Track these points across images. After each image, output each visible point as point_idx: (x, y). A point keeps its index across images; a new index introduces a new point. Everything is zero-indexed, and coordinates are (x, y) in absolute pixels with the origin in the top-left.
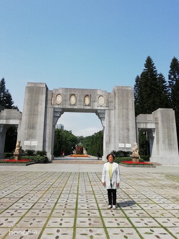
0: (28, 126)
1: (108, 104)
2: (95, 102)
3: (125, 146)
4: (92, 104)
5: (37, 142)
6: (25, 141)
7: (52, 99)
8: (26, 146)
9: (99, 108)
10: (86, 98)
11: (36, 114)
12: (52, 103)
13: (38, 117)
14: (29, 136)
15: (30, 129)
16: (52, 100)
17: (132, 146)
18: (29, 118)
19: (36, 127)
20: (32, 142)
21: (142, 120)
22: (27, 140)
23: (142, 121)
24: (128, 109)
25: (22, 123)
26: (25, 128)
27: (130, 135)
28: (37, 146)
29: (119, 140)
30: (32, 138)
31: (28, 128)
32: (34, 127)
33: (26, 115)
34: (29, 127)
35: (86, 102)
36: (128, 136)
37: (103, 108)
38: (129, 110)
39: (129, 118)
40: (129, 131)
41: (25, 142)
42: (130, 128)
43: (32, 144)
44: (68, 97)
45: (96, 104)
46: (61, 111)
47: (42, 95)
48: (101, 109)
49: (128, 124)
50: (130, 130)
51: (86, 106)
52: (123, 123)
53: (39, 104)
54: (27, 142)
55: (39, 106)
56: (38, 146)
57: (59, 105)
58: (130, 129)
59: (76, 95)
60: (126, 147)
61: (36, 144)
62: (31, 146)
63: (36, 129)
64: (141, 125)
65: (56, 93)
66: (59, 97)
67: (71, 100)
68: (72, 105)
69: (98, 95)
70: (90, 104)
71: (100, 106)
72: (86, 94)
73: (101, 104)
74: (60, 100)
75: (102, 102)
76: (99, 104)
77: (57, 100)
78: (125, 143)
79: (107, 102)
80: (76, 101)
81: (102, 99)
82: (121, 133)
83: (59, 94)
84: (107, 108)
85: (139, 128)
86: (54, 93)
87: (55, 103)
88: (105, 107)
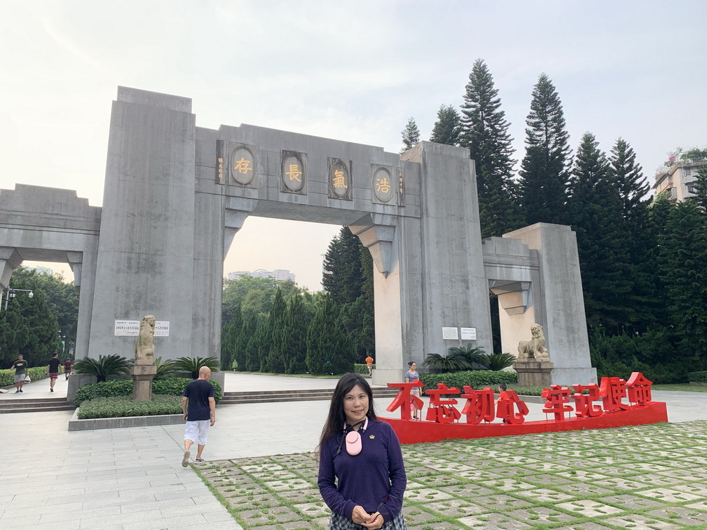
0: (129, 259)
1: (402, 197)
2: (364, 187)
3: (459, 336)
4: (358, 194)
5: (167, 324)
6: (116, 321)
7: (218, 163)
8: (124, 339)
9: (379, 209)
10: (336, 172)
11: (160, 215)
12: (217, 181)
13: (170, 225)
14: (132, 299)
15: (137, 273)
16: (217, 168)
17: (479, 334)
18: (133, 226)
19: (161, 265)
21: (498, 255)
22: (126, 316)
23: (497, 259)
24: (461, 219)
25: (101, 248)
26: (115, 267)
27: (471, 301)
28: (168, 341)
29: (444, 315)
30: (145, 309)
31: (129, 267)
32: (154, 264)
34: (134, 263)
35: (335, 185)
36: (466, 303)
37: (389, 210)
38: (466, 221)
39: (467, 246)
40: (468, 288)
41: (117, 325)
42: (470, 277)
44: (278, 161)
45: (368, 193)
46: (251, 209)
47: (184, 141)
48: (383, 214)
49: (464, 267)
50: (470, 285)
51: (337, 197)
52: (450, 262)
53: (171, 178)
54: (127, 323)
55: (171, 183)
56: (173, 337)
57: (243, 186)
58: (470, 282)
59: (304, 158)
60: (464, 337)
61: (166, 333)
63: (160, 273)
64: (496, 270)
65: (233, 140)
66: (243, 159)
67: (287, 173)
68: (289, 191)
69: (372, 165)
70: (349, 195)
71: (379, 202)
72: (335, 159)
73: (382, 197)
74: (246, 169)
75: (385, 190)
76: (377, 194)
77: (237, 169)
78: (459, 325)
79: (401, 191)
80: (303, 177)
81: (385, 179)
82: (447, 295)
83: (244, 147)
84: (402, 209)
85: (489, 280)
86: (225, 142)
87: (230, 179)
88: (396, 208)
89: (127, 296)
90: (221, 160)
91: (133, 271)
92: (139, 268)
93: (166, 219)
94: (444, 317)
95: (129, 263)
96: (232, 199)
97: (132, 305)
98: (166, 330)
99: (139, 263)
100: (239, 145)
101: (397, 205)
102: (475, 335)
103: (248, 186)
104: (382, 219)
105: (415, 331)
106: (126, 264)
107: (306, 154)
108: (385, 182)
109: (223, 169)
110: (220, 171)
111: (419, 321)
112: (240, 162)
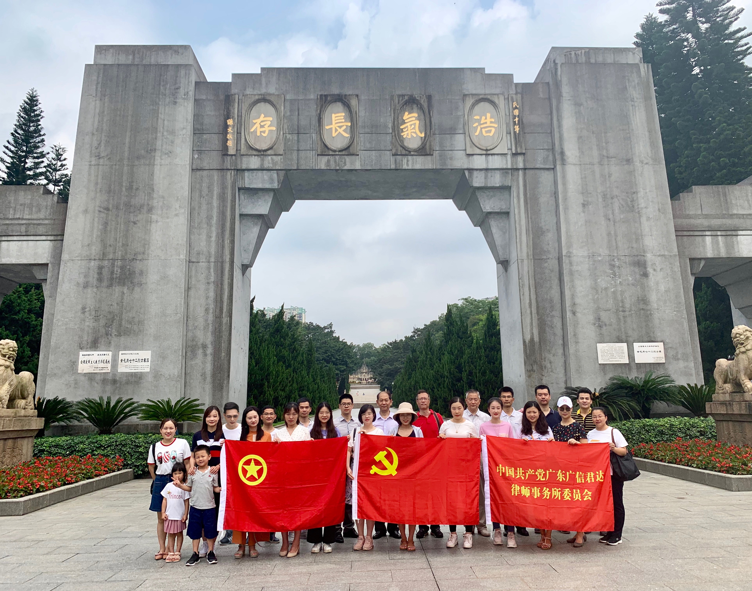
0: (100, 268)
1: (517, 139)
2: (452, 131)
3: (631, 356)
4: (441, 144)
5: (147, 354)
6: (81, 353)
7: (226, 126)
8: (91, 377)
9: (479, 162)
10: (406, 116)
11: (142, 206)
12: (225, 148)
13: (154, 217)
14: (102, 322)
15: (110, 286)
16: (225, 133)
17: (671, 353)
18: (106, 224)
19: (141, 273)
20: (123, 355)
21: (707, 216)
22: (94, 345)
23: (705, 223)
24: (629, 161)
25: (65, 256)
26: (82, 280)
27: (653, 297)
28: (150, 378)
29: (599, 323)
30: (119, 335)
31: (100, 280)
32: (132, 273)
33: (86, 211)
34: (105, 272)
35: (404, 134)
36: (644, 300)
37: (496, 162)
38: (638, 164)
39: (643, 205)
40: (645, 275)
41: (81, 358)
42: (649, 256)
43: (122, 369)
44: (313, 111)
45: (459, 140)
46: (276, 185)
47: (175, 103)
48: (487, 170)
49: (637, 240)
50: (650, 270)
51: (408, 152)
52: (609, 234)
53: (158, 154)
54: (95, 355)
55: (158, 161)
56: (156, 375)
57: (261, 153)
58: (649, 264)
59: (354, 102)
60: (639, 359)
61: (145, 367)
62: (114, 375)
63: (140, 284)
64: (704, 241)
65: (249, 91)
66: (263, 115)
67: (327, 127)
68: (331, 153)
69: (465, 95)
70: (427, 147)
71: (479, 151)
72: (403, 96)
73: (485, 144)
74: (267, 129)
75: (490, 131)
76: (475, 141)
77: (255, 131)
78: (631, 339)
79: (517, 129)
80: (352, 129)
81: (488, 115)
82: (606, 289)
83: (264, 99)
84: (520, 159)
85: (692, 260)
86: (237, 96)
87: (243, 146)
88: (509, 157)
89: (96, 318)
90: (230, 122)
91: (105, 283)
92: (112, 279)
93: (150, 210)
94: (600, 327)
95: (100, 274)
96: (247, 174)
97: (103, 331)
98: (146, 363)
99: (112, 273)
100: (257, 97)
101: (509, 152)
102: (662, 354)
103: (269, 152)
104: (486, 178)
105: (549, 351)
106: (96, 276)
107: (357, 96)
108: (489, 120)
109: (233, 134)
110: (229, 136)
111: (555, 334)
112: (258, 121)
